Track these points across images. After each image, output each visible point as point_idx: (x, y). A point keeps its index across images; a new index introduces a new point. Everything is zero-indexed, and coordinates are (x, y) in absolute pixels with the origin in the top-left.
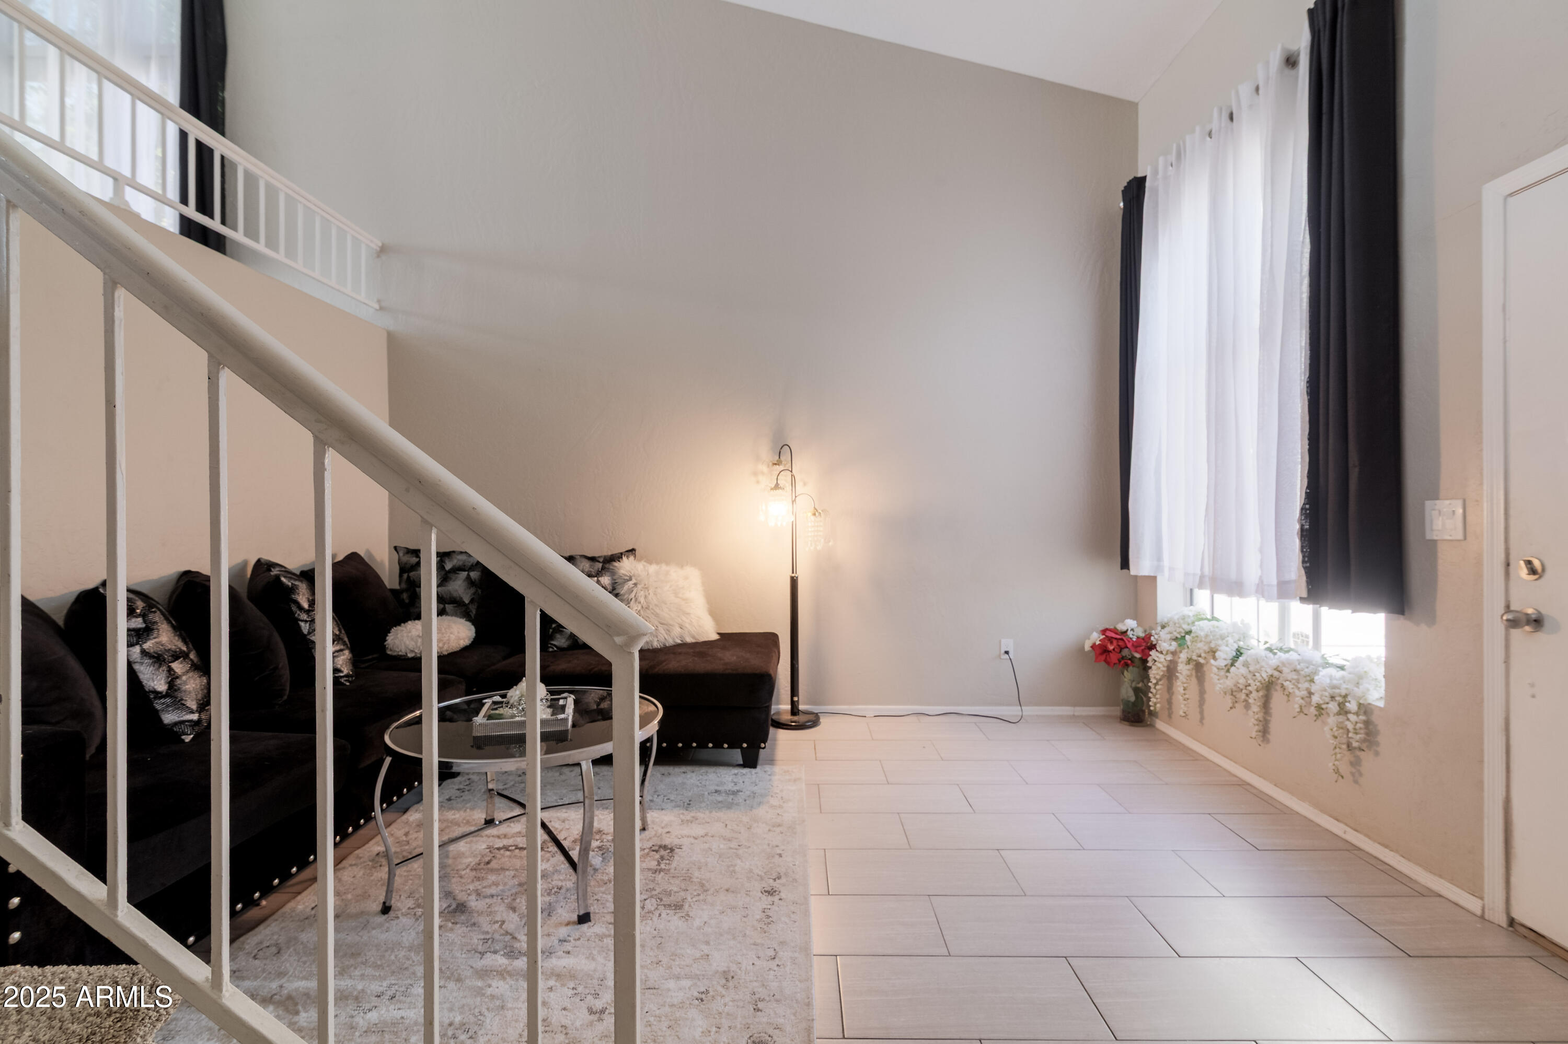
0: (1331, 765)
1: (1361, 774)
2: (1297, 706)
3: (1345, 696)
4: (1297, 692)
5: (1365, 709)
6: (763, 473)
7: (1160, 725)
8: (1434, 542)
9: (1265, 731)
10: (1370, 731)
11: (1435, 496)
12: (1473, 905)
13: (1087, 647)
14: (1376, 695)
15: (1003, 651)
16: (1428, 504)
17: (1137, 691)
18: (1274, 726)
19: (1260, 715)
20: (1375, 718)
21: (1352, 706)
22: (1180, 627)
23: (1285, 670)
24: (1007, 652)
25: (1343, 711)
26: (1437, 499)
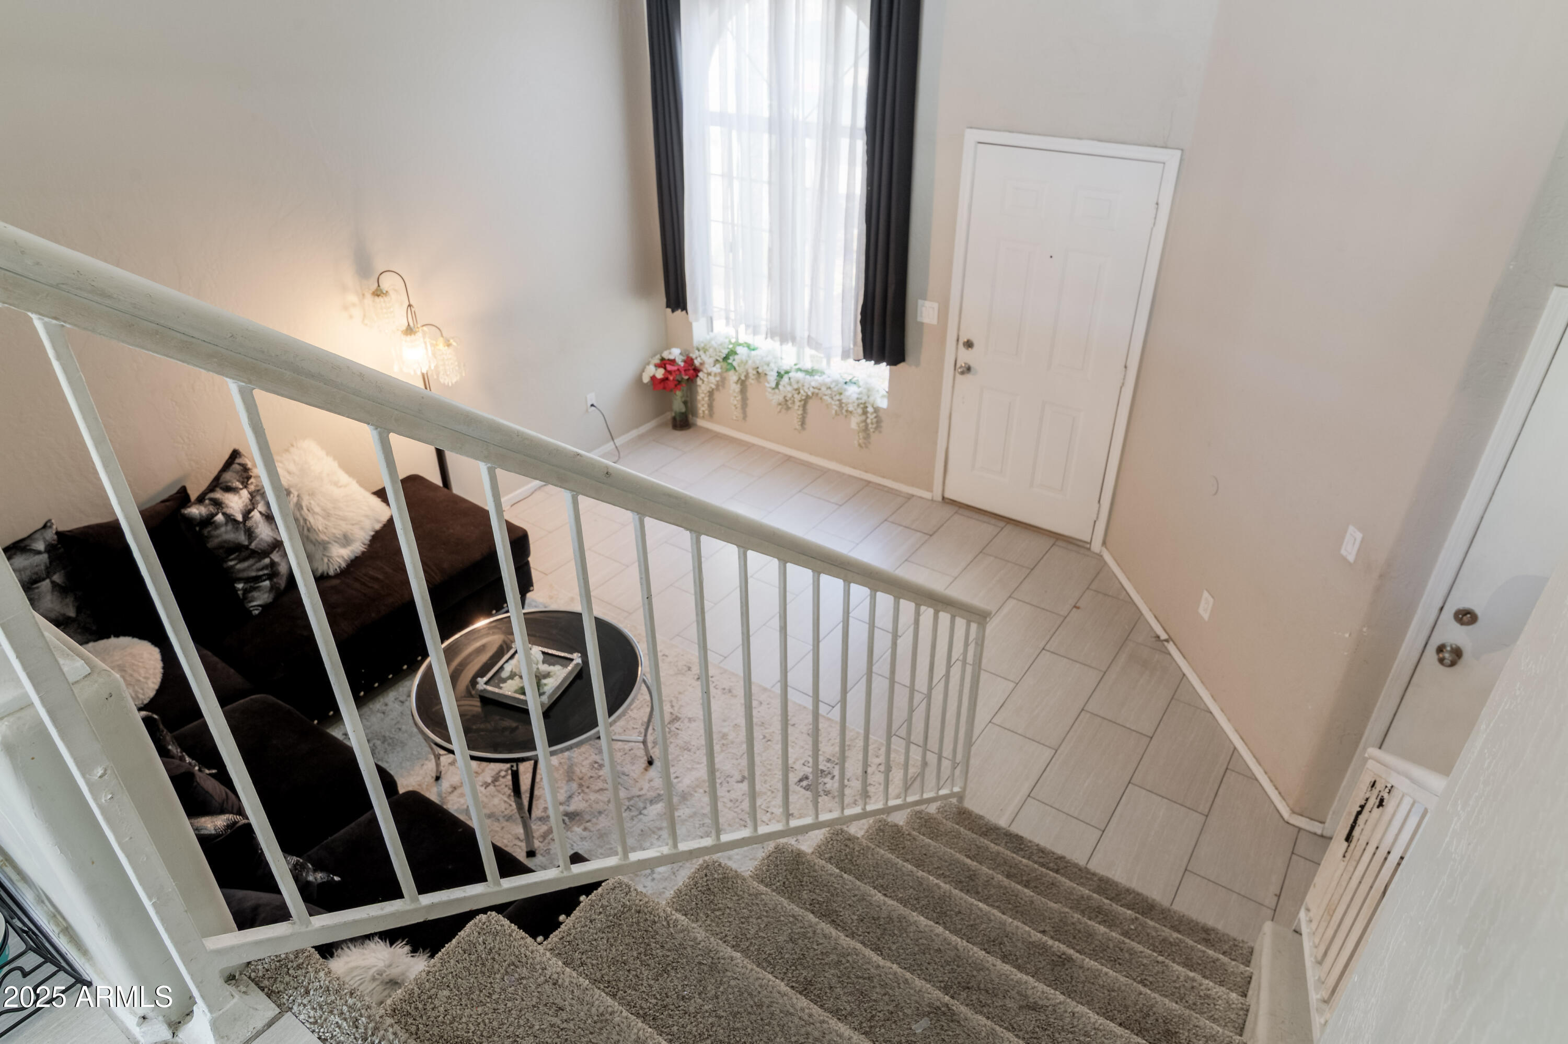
0: (856, 442)
1: (869, 443)
2: (834, 412)
3: (865, 403)
4: (833, 403)
5: (876, 410)
6: (354, 305)
7: (701, 422)
8: (922, 324)
9: (803, 423)
10: (879, 422)
11: (925, 298)
12: (927, 495)
13: (646, 379)
14: (883, 403)
15: (589, 405)
16: (920, 302)
17: (685, 403)
18: (809, 420)
19: (800, 412)
20: (881, 414)
21: (870, 409)
22: (720, 352)
23: (824, 389)
24: (592, 405)
25: (865, 413)
26: (925, 299)
